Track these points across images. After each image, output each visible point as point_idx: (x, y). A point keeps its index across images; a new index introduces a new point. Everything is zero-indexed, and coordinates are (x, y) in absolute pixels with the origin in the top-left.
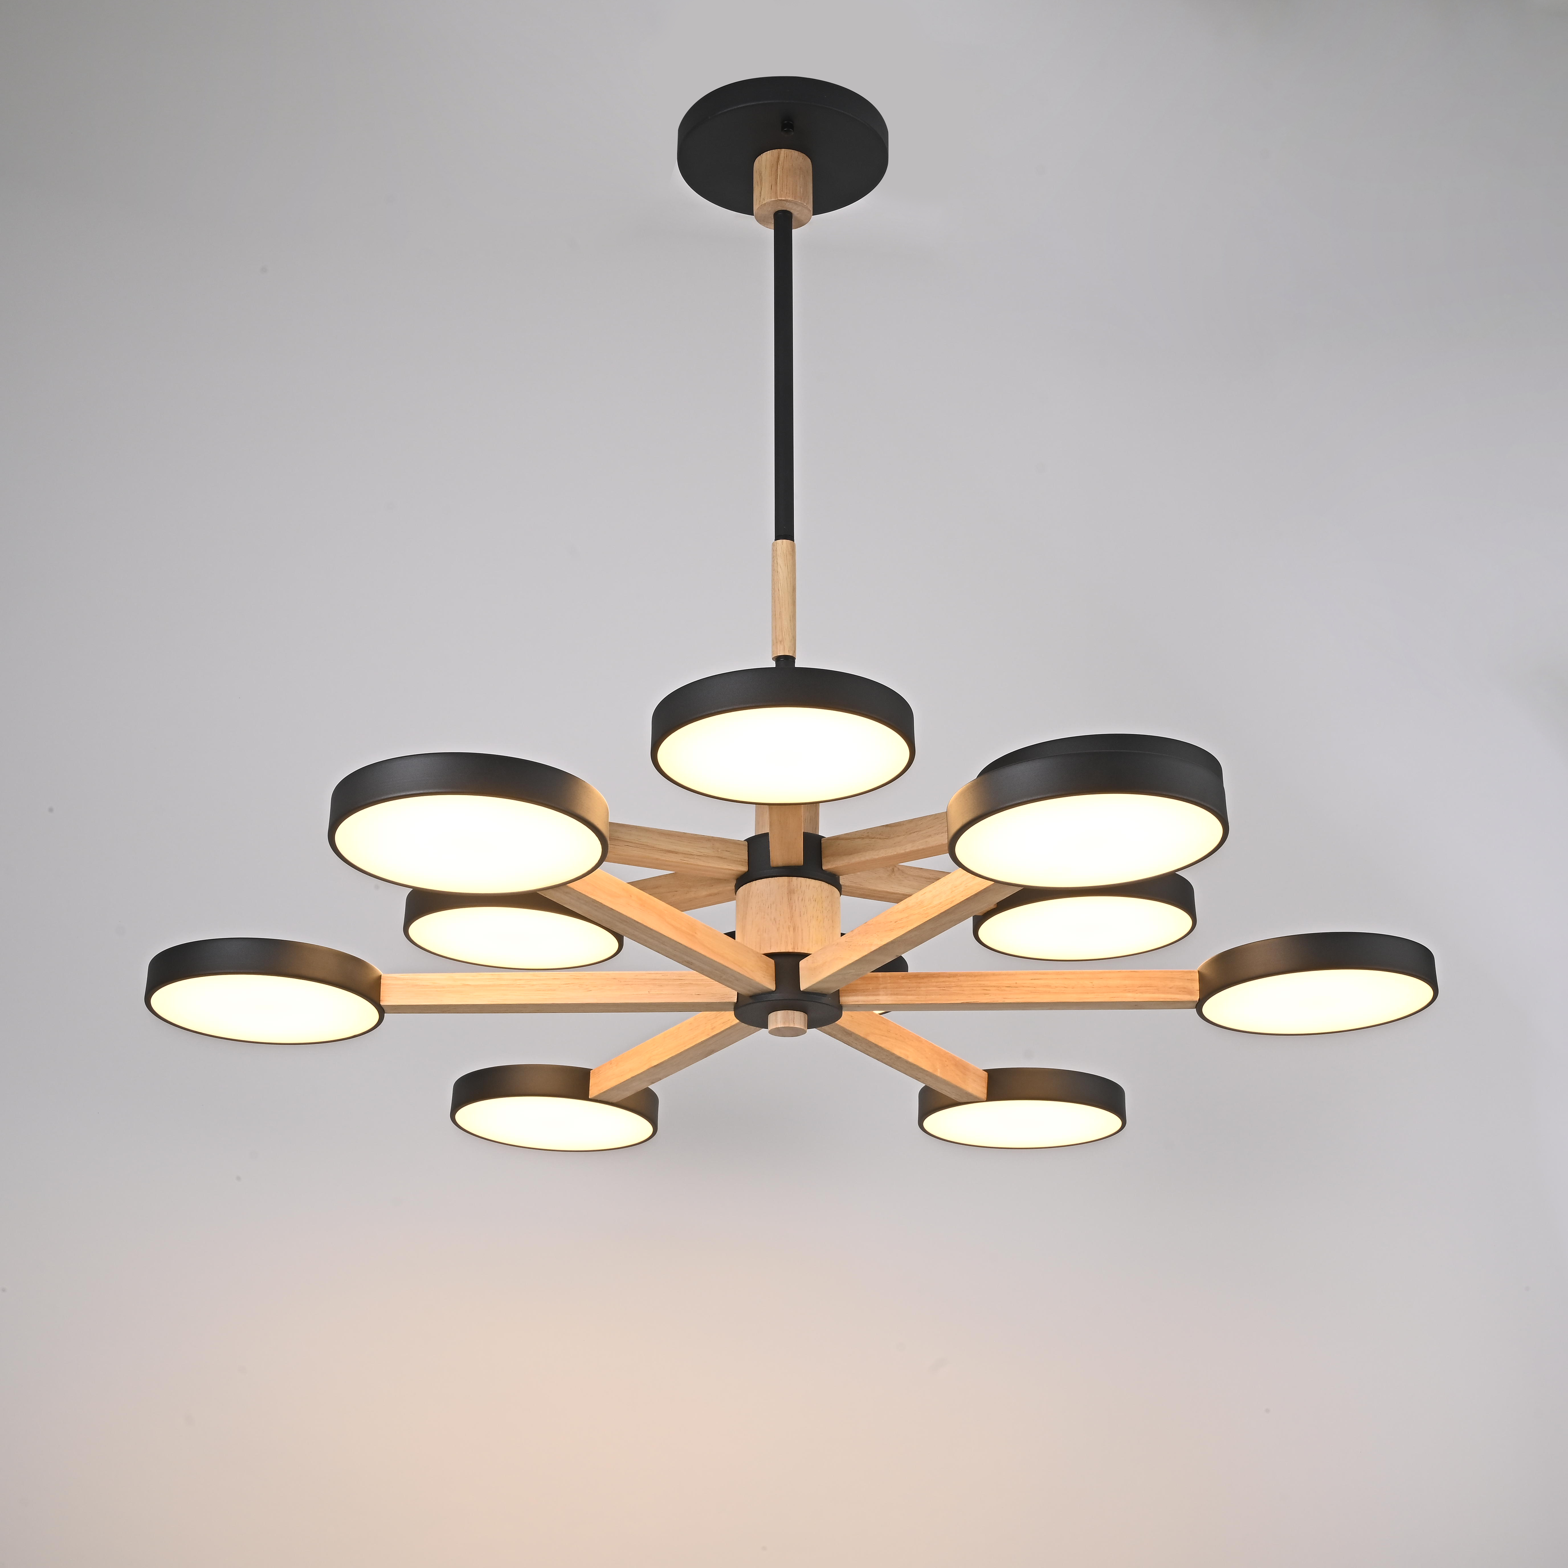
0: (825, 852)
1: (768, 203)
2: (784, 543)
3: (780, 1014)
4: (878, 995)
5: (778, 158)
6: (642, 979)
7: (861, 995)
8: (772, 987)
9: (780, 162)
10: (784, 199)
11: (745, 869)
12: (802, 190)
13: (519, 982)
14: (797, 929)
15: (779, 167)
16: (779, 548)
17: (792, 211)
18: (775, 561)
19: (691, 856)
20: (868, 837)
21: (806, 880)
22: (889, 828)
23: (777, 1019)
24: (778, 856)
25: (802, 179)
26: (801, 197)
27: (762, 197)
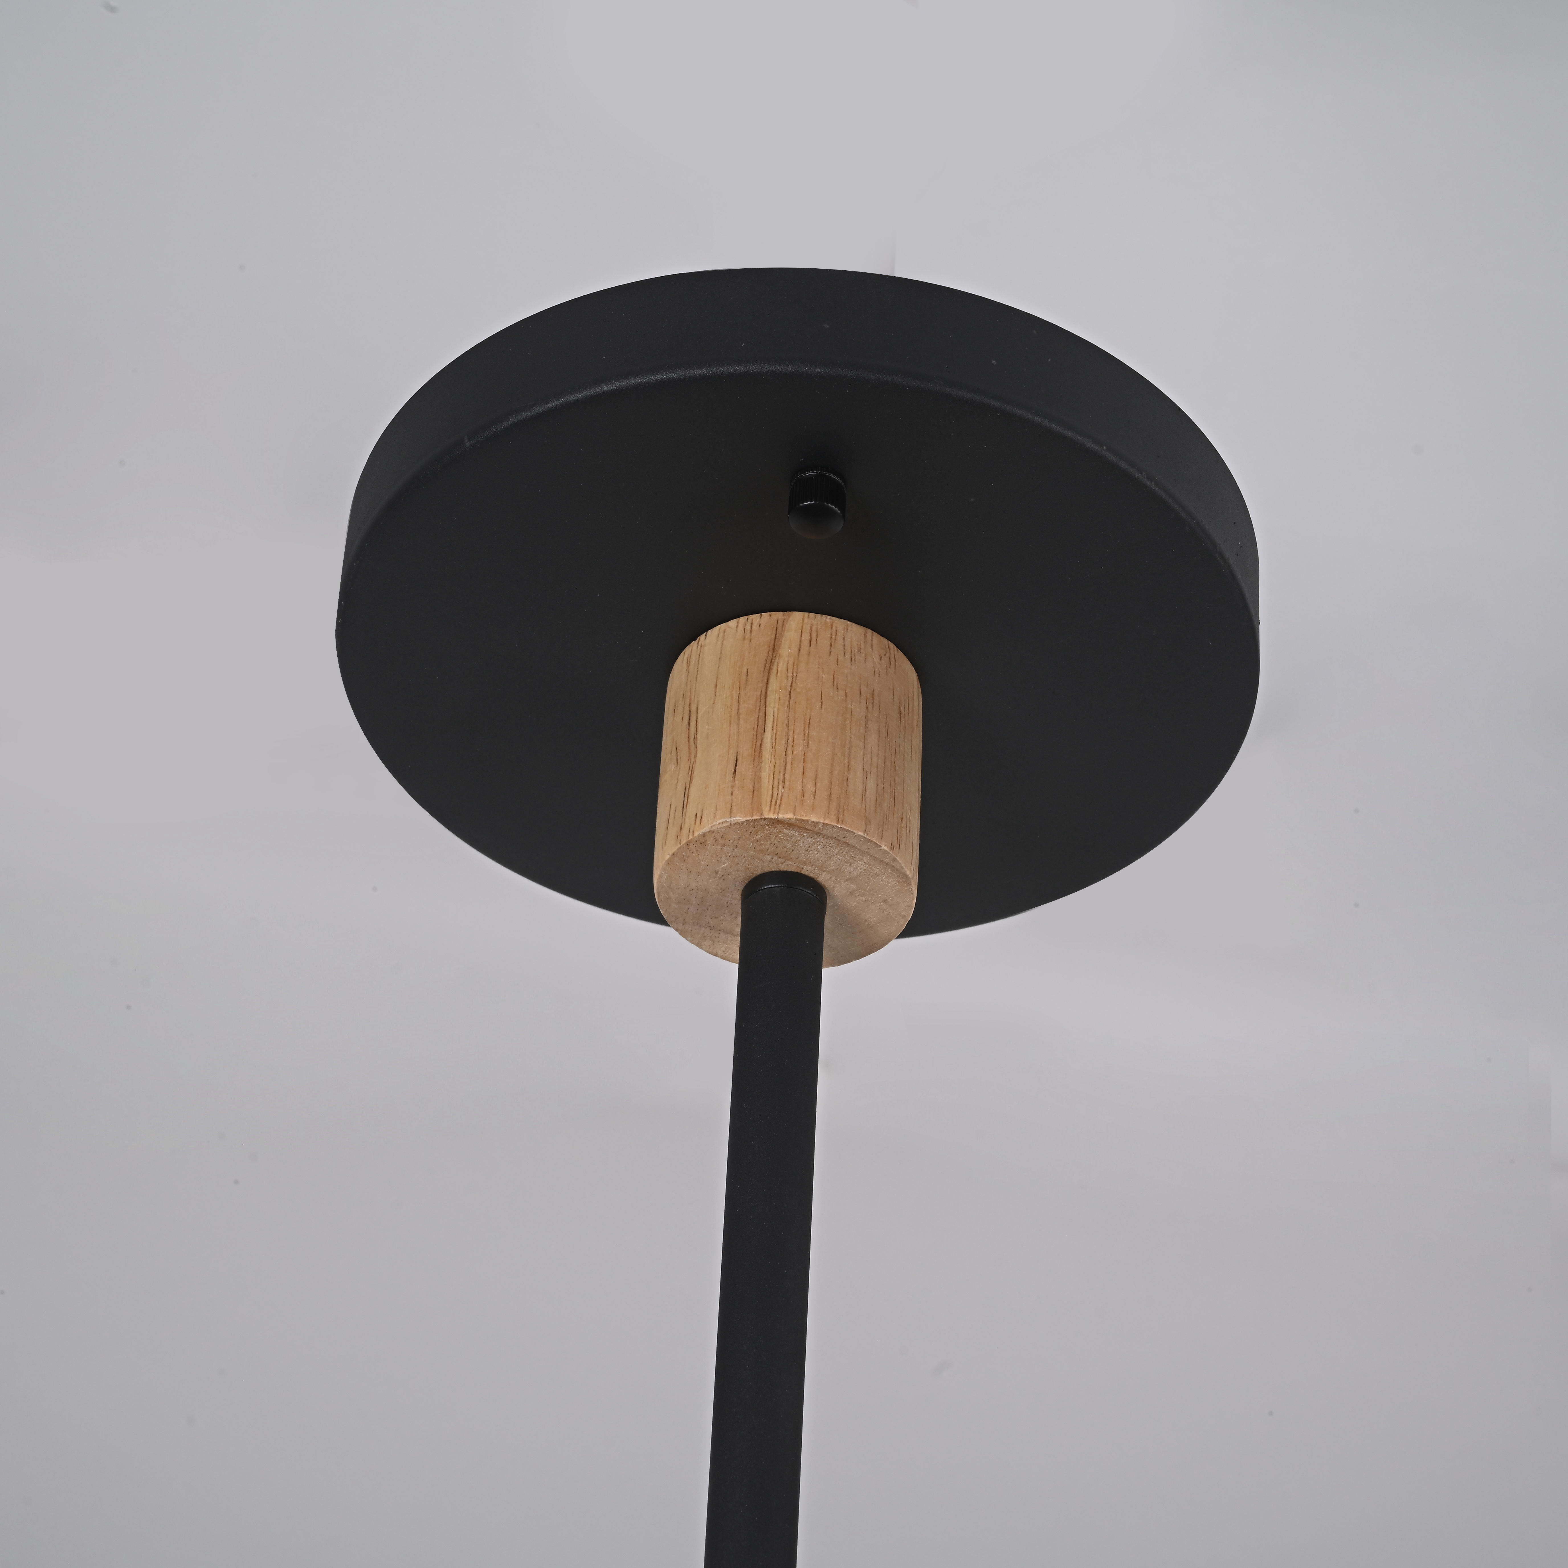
1: (719, 836)
5: (774, 648)
9: (781, 665)
10: (789, 816)
12: (871, 784)
15: (774, 684)
17: (823, 878)
25: (873, 739)
26: (868, 822)
27: (691, 811)
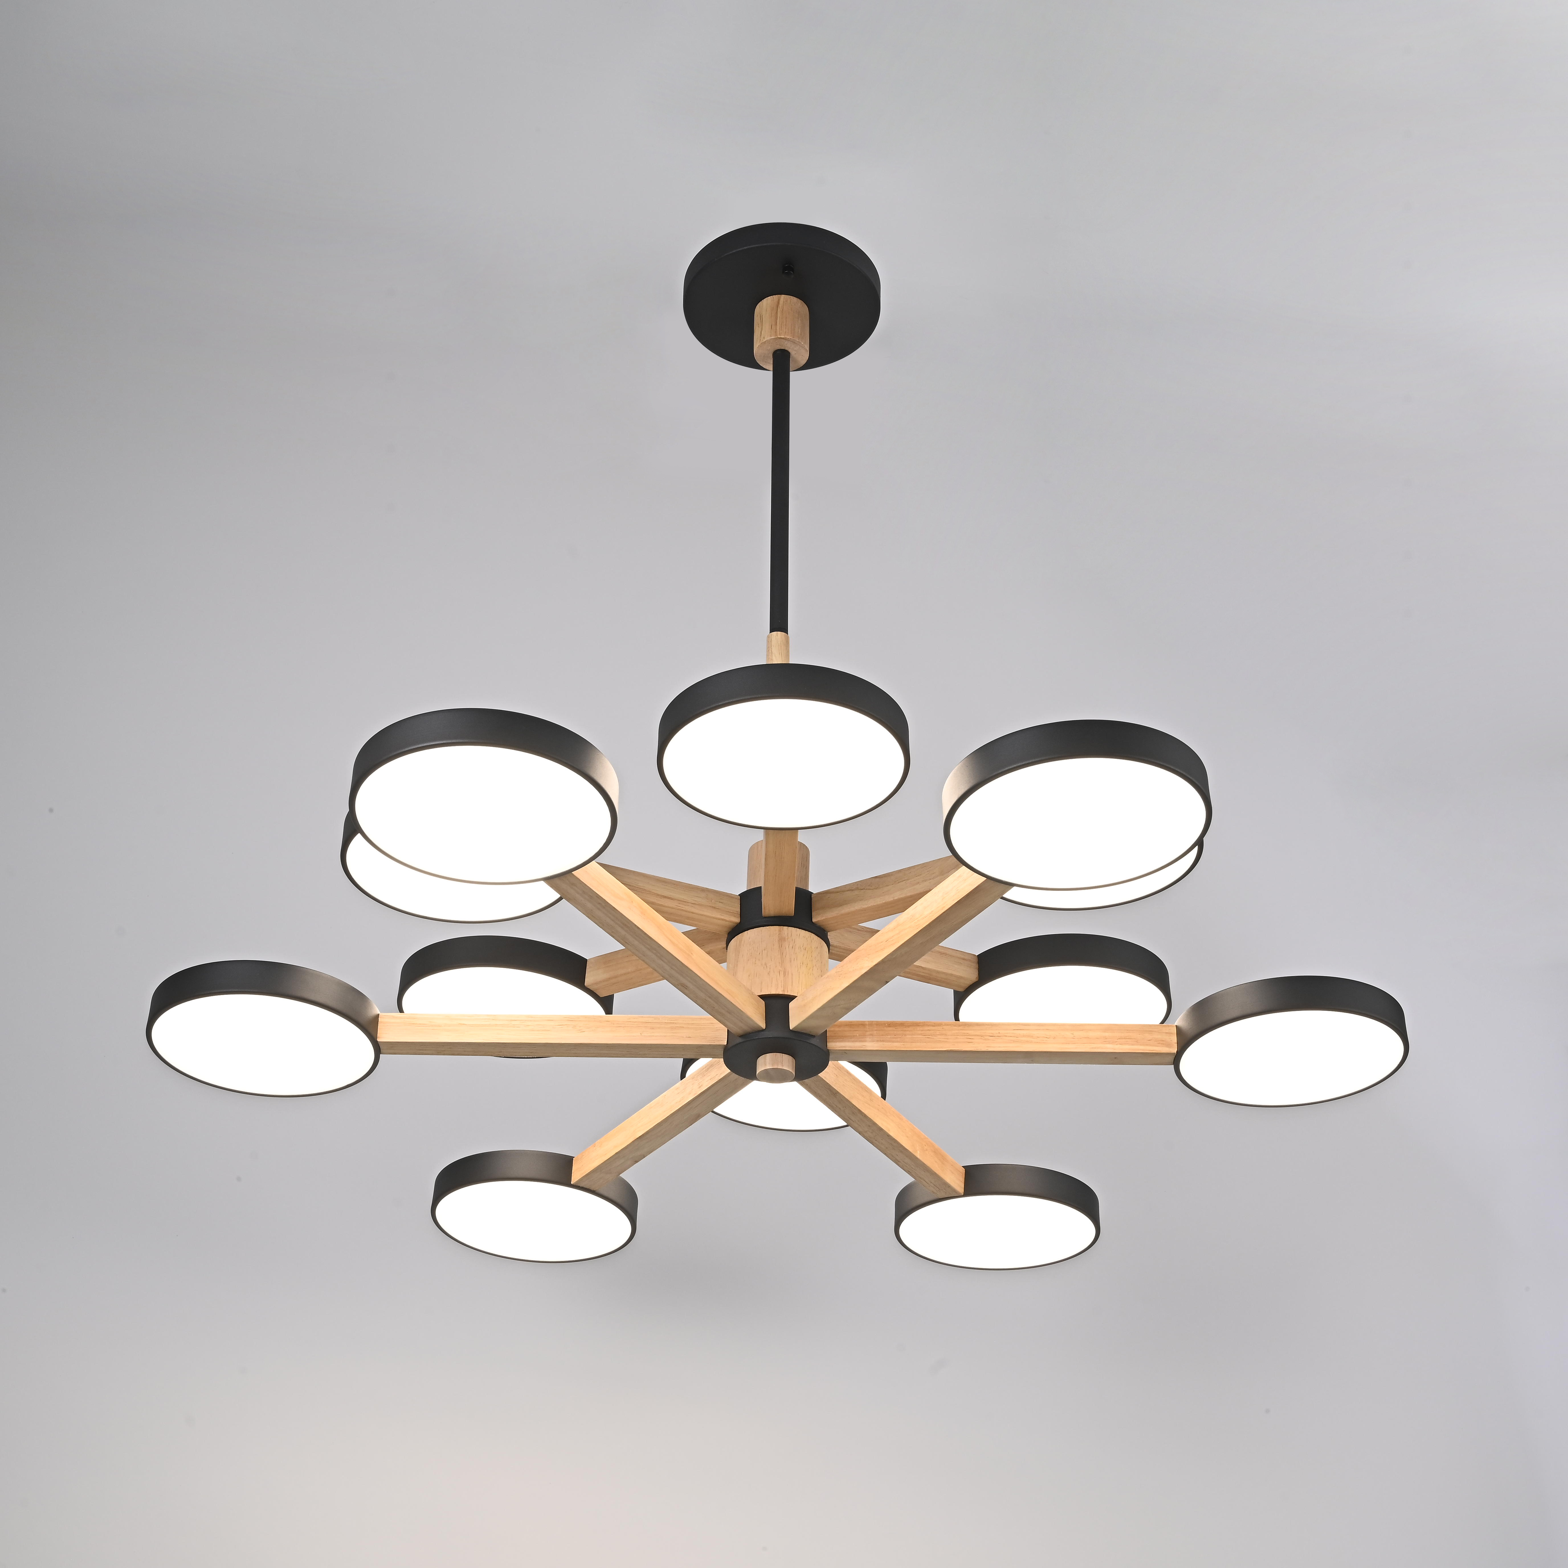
0: (815, 905)
1: (768, 341)
2: (778, 635)
3: (768, 1056)
4: (865, 1041)
5: (778, 303)
6: (635, 1022)
7: (849, 1041)
8: (763, 1026)
9: (780, 306)
10: (783, 337)
11: (737, 920)
12: (799, 330)
13: (513, 1023)
14: (787, 973)
15: (778, 310)
16: (774, 639)
17: (790, 350)
18: (770, 651)
19: (685, 903)
20: (857, 889)
21: (796, 931)
22: (878, 879)
23: (766, 1062)
24: (769, 906)
25: (800, 321)
26: (799, 338)
27: (762, 336)
